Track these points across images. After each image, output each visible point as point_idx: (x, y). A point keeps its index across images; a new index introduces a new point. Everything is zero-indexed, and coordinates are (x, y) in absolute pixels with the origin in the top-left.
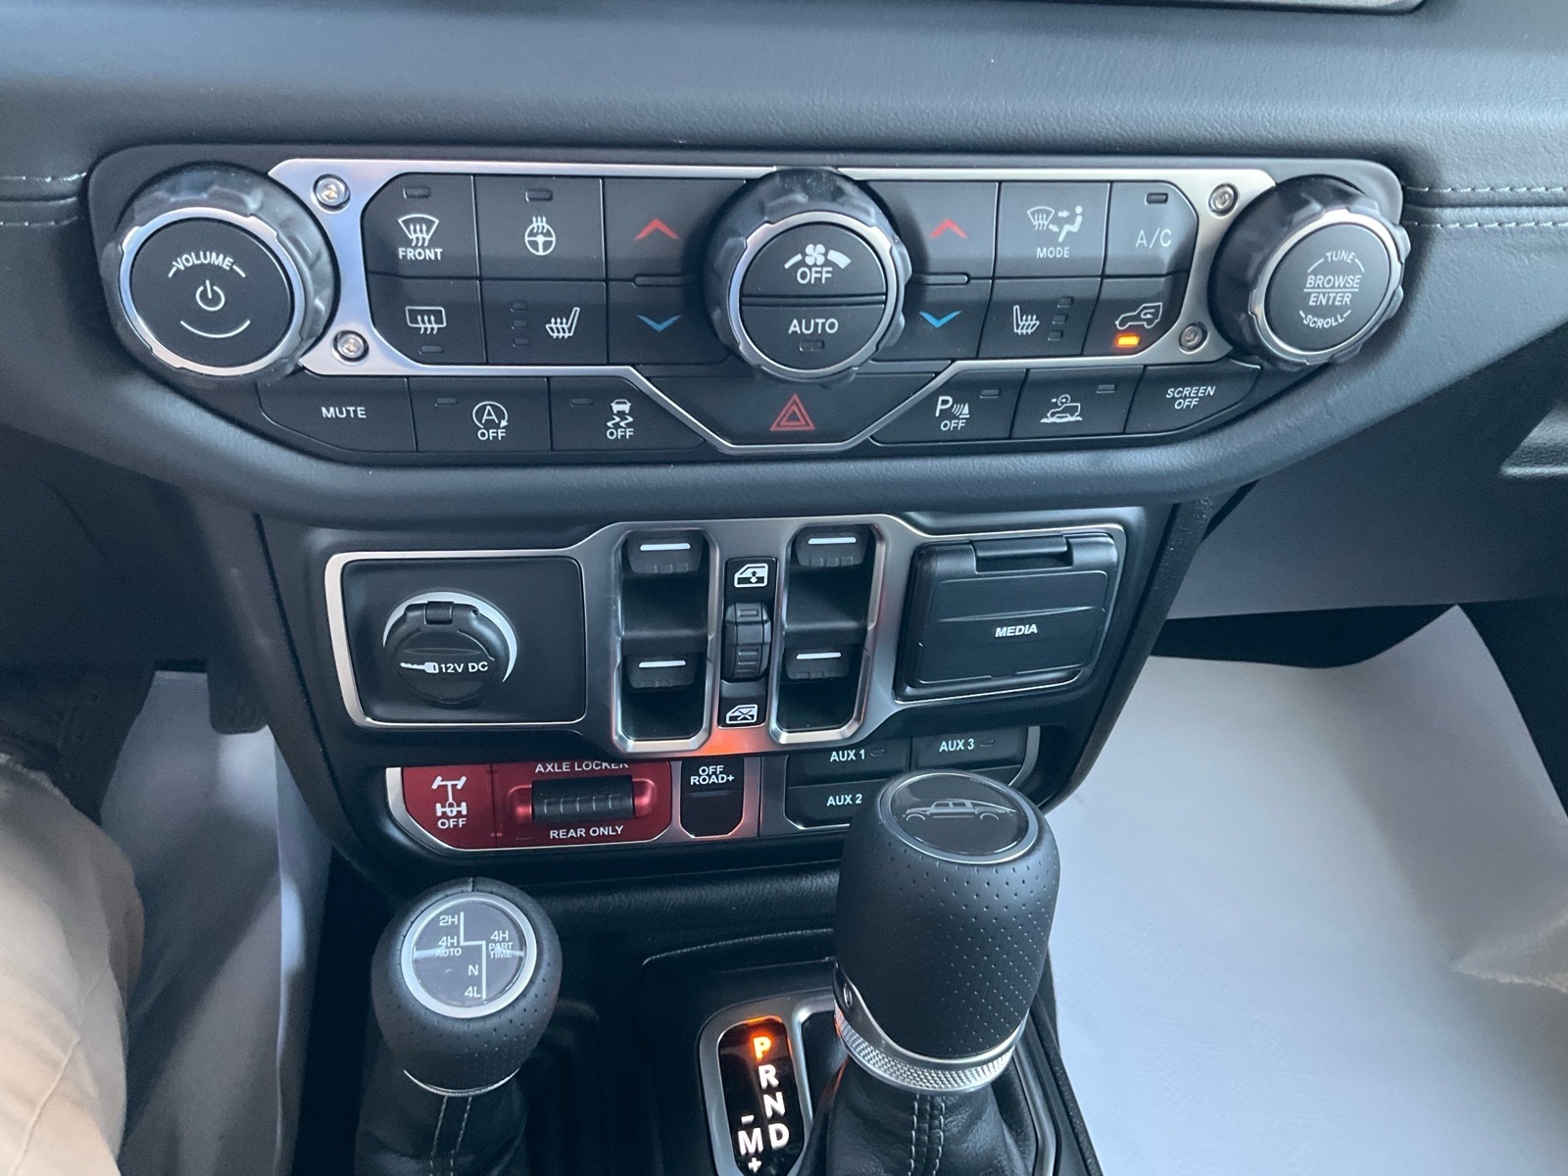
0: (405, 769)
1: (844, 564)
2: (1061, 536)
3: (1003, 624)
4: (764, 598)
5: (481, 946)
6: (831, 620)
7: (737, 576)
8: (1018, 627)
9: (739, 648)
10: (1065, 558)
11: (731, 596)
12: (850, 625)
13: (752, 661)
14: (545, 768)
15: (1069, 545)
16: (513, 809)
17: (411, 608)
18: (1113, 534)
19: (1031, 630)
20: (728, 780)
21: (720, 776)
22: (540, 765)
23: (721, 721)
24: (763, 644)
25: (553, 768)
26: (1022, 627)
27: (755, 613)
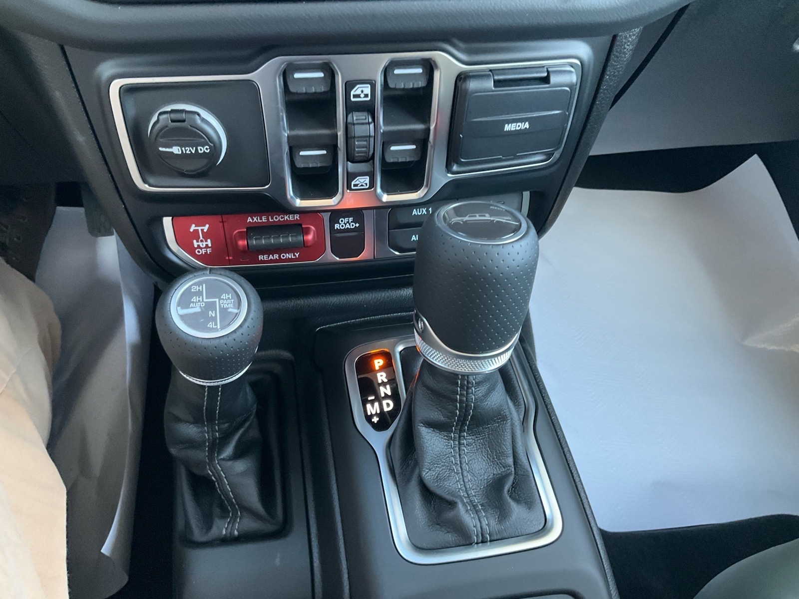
0: (174, 218)
1: (416, 86)
2: (544, 67)
3: (509, 122)
4: (368, 108)
5: (216, 301)
6: (409, 123)
7: (352, 93)
8: (518, 124)
9: (356, 140)
10: (546, 80)
11: (351, 107)
12: (420, 127)
13: (363, 147)
14: (253, 219)
15: (548, 72)
16: (237, 244)
17: (161, 114)
18: (573, 66)
19: (525, 127)
20: (356, 226)
21: (351, 224)
22: (249, 218)
23: (349, 187)
24: (370, 136)
25: (257, 219)
26: (520, 124)
27: (364, 117)
